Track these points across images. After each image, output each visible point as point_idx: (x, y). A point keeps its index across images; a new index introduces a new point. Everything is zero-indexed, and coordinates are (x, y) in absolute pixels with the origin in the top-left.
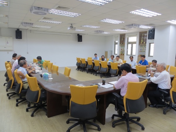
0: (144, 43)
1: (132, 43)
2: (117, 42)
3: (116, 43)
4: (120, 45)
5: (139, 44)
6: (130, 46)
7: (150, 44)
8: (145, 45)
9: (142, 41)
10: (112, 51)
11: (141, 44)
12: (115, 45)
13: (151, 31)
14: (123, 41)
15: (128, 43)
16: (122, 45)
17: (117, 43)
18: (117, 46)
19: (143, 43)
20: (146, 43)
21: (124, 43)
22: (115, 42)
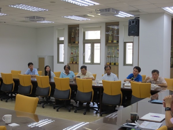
0: (115, 41)
1: (93, 42)
2: (62, 39)
3: (60, 42)
4: (68, 46)
5: (106, 44)
6: (88, 46)
7: (125, 43)
8: (116, 45)
9: (110, 38)
10: (53, 57)
11: (110, 43)
12: (58, 44)
13: (133, 22)
14: (75, 37)
15: (86, 42)
16: (73, 45)
17: (62, 42)
18: (62, 46)
19: (112, 41)
20: (118, 42)
21: (77, 42)
22: (58, 39)
